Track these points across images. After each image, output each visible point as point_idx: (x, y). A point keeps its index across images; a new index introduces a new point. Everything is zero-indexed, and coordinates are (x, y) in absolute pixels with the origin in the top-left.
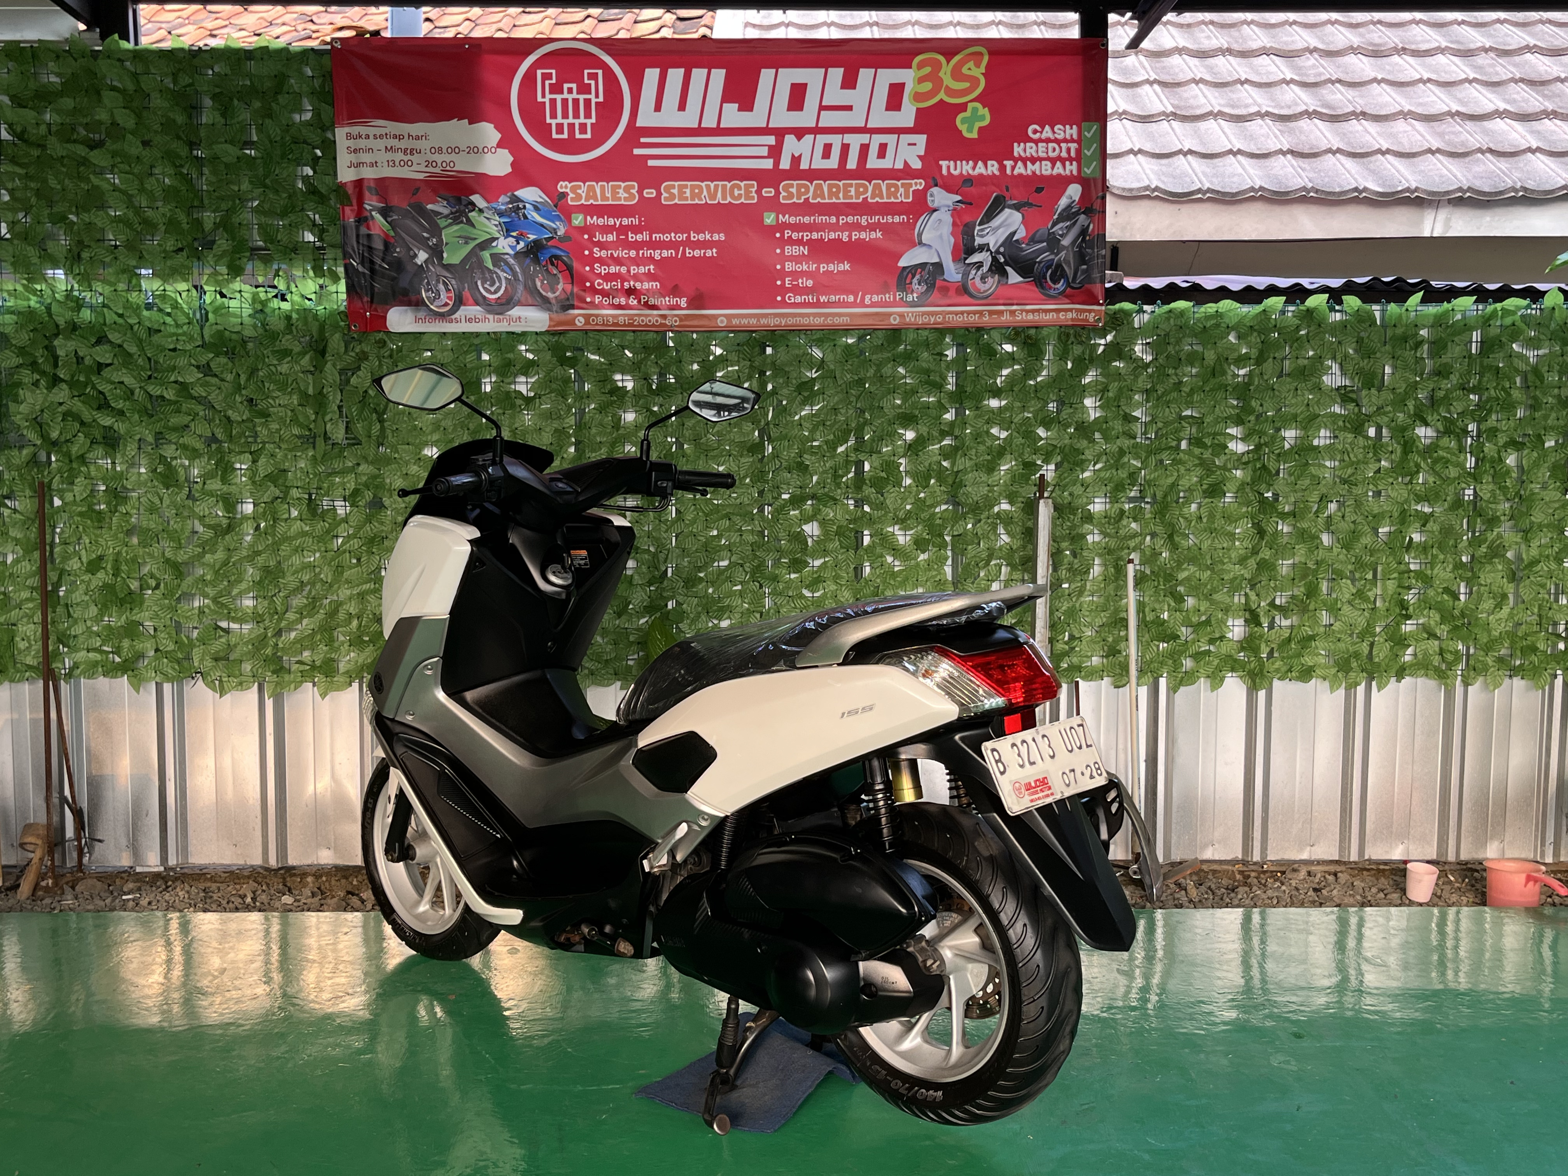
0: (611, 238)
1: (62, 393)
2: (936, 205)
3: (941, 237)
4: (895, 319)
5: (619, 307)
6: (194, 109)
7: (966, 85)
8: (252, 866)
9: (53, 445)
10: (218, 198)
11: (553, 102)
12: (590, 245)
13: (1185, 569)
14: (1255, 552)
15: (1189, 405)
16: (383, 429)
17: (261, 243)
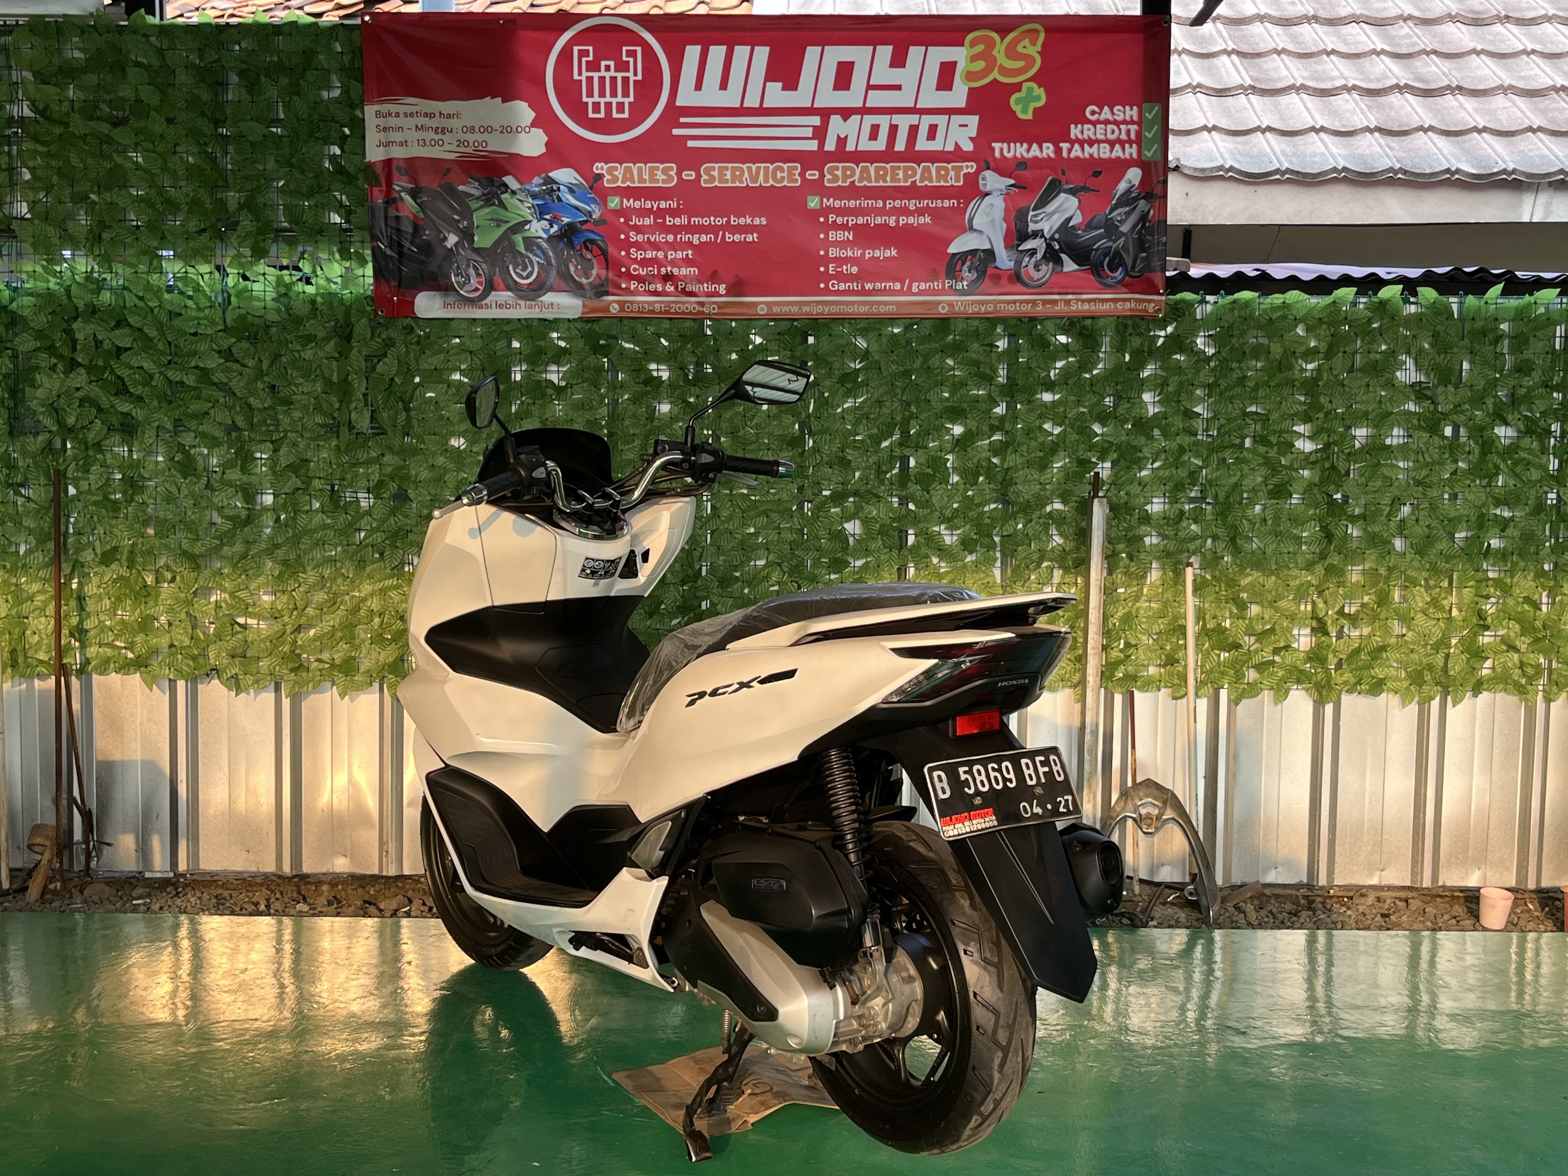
0: (647, 221)
1: (79, 378)
2: (988, 189)
3: (992, 222)
4: (943, 308)
5: (656, 293)
6: (221, 85)
7: (1020, 64)
8: (265, 874)
9: (69, 432)
10: (243, 177)
11: (590, 80)
12: (626, 229)
13: (1249, 575)
14: (1323, 556)
15: (1254, 400)
16: (409, 419)
17: (286, 224)
